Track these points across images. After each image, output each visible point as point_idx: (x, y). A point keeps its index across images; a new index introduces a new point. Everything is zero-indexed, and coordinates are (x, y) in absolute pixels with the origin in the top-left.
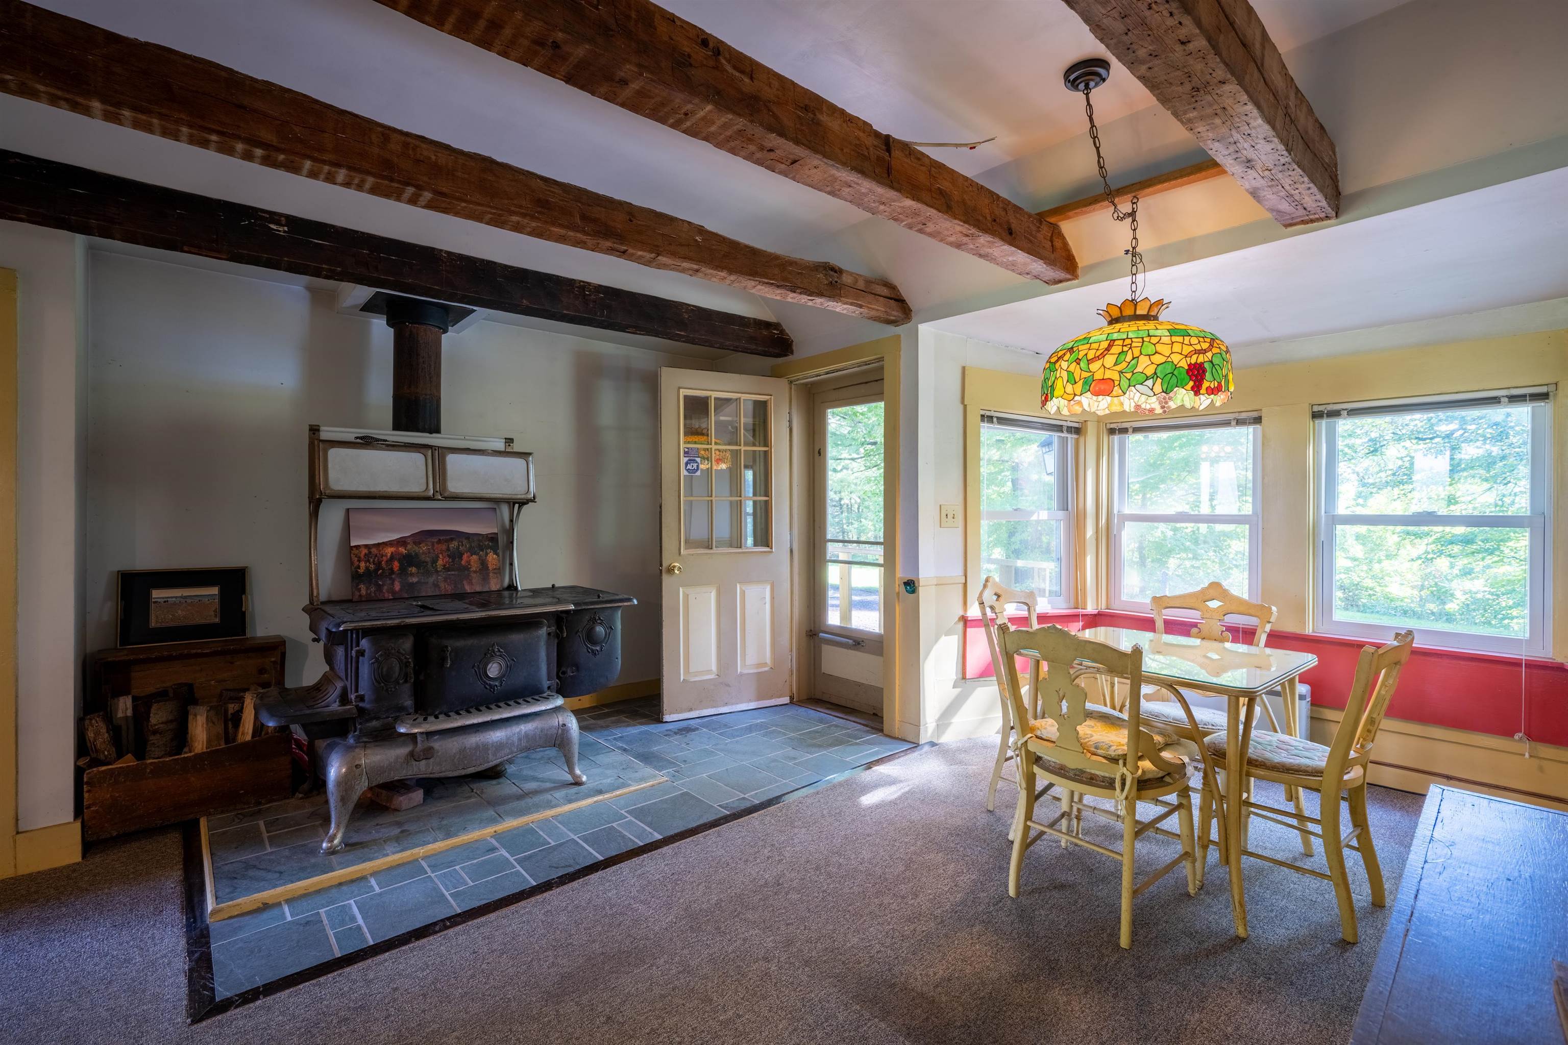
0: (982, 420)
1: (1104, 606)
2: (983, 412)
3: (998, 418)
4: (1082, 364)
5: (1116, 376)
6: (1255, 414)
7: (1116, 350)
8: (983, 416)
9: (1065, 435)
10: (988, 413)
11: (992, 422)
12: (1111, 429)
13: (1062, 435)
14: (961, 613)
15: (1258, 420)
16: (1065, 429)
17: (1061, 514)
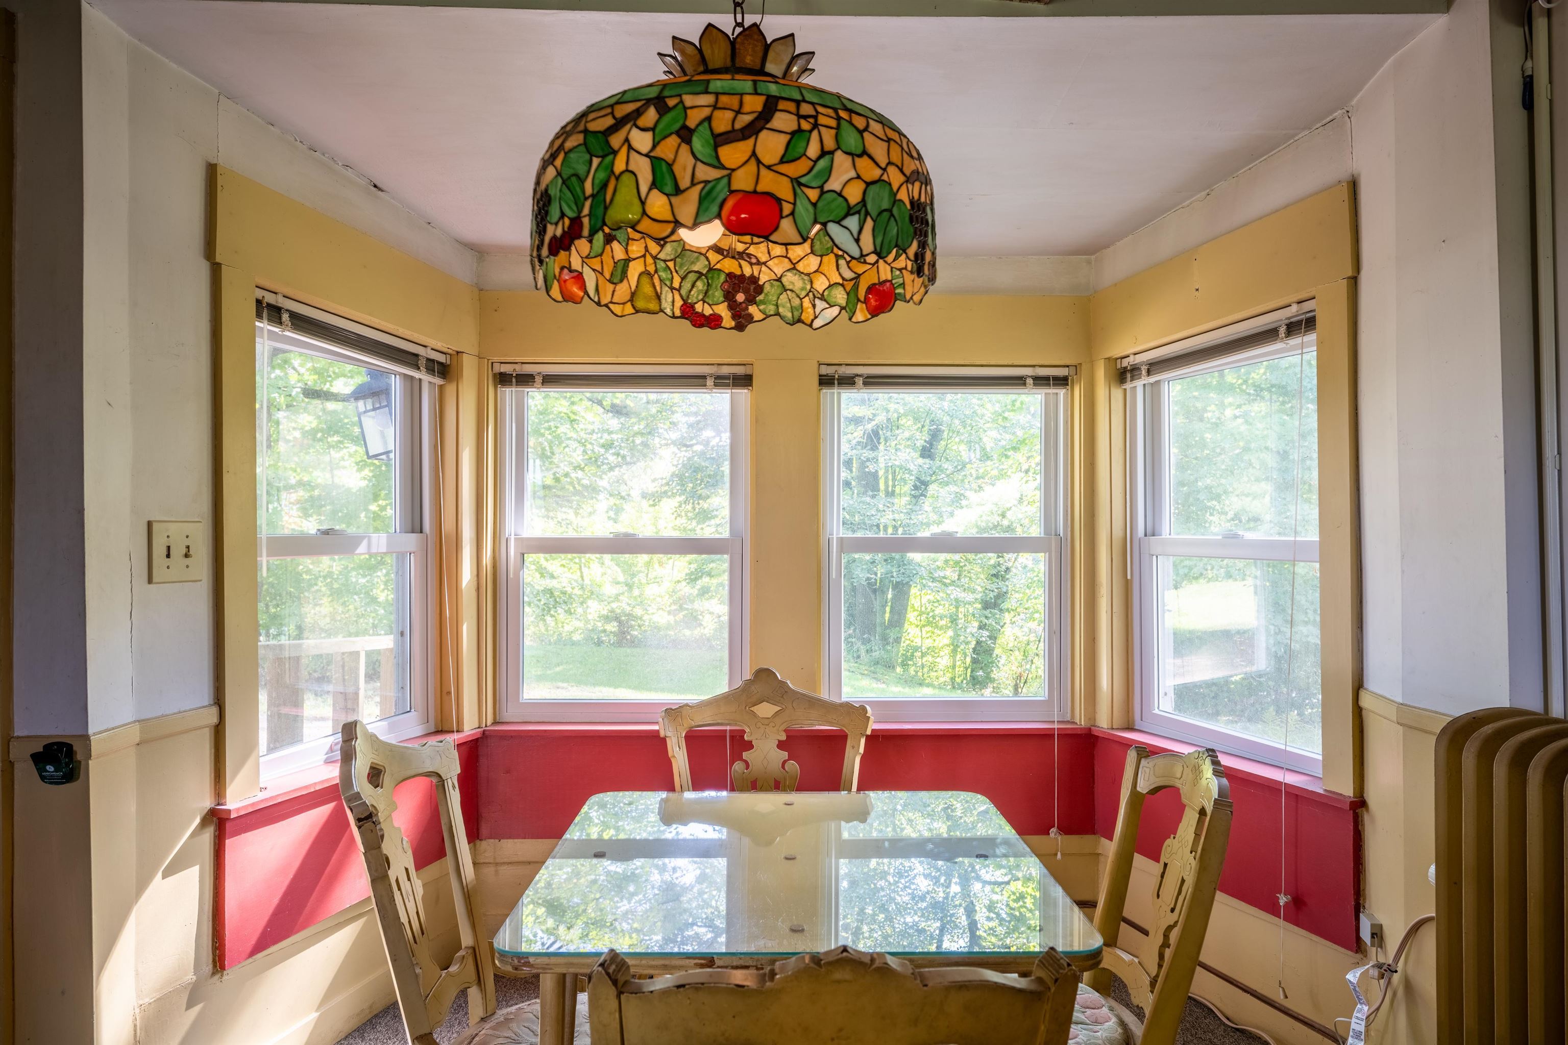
0: (259, 316)
1: (490, 721)
2: (259, 294)
3: (294, 316)
4: (697, 143)
5: (783, 190)
6: (740, 370)
7: (783, 121)
8: (259, 302)
9: (420, 375)
10: (269, 298)
11: (280, 323)
12: (501, 374)
13: (416, 375)
14: (208, 803)
15: (745, 381)
16: (422, 363)
17: (412, 540)
